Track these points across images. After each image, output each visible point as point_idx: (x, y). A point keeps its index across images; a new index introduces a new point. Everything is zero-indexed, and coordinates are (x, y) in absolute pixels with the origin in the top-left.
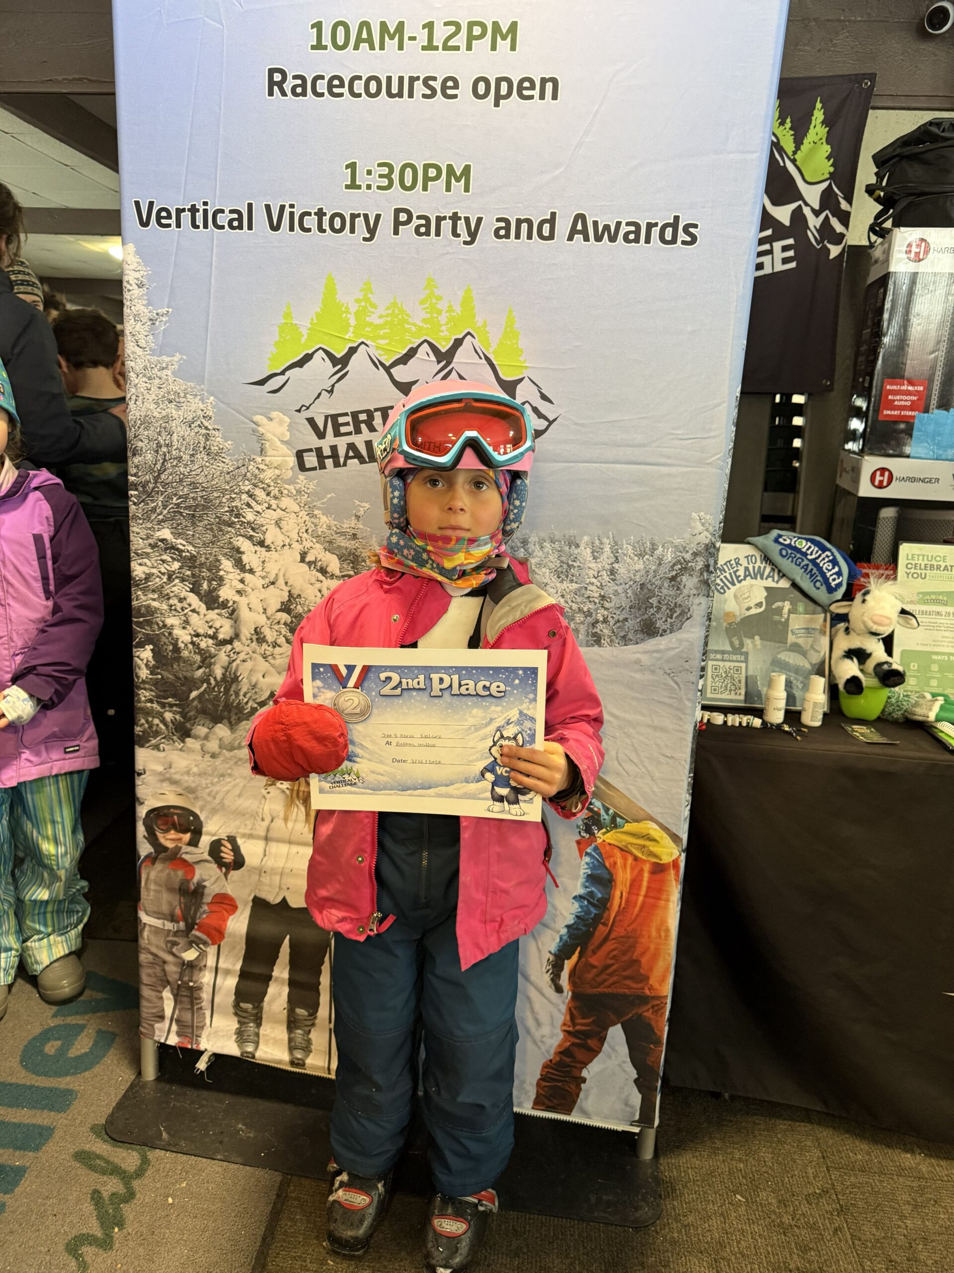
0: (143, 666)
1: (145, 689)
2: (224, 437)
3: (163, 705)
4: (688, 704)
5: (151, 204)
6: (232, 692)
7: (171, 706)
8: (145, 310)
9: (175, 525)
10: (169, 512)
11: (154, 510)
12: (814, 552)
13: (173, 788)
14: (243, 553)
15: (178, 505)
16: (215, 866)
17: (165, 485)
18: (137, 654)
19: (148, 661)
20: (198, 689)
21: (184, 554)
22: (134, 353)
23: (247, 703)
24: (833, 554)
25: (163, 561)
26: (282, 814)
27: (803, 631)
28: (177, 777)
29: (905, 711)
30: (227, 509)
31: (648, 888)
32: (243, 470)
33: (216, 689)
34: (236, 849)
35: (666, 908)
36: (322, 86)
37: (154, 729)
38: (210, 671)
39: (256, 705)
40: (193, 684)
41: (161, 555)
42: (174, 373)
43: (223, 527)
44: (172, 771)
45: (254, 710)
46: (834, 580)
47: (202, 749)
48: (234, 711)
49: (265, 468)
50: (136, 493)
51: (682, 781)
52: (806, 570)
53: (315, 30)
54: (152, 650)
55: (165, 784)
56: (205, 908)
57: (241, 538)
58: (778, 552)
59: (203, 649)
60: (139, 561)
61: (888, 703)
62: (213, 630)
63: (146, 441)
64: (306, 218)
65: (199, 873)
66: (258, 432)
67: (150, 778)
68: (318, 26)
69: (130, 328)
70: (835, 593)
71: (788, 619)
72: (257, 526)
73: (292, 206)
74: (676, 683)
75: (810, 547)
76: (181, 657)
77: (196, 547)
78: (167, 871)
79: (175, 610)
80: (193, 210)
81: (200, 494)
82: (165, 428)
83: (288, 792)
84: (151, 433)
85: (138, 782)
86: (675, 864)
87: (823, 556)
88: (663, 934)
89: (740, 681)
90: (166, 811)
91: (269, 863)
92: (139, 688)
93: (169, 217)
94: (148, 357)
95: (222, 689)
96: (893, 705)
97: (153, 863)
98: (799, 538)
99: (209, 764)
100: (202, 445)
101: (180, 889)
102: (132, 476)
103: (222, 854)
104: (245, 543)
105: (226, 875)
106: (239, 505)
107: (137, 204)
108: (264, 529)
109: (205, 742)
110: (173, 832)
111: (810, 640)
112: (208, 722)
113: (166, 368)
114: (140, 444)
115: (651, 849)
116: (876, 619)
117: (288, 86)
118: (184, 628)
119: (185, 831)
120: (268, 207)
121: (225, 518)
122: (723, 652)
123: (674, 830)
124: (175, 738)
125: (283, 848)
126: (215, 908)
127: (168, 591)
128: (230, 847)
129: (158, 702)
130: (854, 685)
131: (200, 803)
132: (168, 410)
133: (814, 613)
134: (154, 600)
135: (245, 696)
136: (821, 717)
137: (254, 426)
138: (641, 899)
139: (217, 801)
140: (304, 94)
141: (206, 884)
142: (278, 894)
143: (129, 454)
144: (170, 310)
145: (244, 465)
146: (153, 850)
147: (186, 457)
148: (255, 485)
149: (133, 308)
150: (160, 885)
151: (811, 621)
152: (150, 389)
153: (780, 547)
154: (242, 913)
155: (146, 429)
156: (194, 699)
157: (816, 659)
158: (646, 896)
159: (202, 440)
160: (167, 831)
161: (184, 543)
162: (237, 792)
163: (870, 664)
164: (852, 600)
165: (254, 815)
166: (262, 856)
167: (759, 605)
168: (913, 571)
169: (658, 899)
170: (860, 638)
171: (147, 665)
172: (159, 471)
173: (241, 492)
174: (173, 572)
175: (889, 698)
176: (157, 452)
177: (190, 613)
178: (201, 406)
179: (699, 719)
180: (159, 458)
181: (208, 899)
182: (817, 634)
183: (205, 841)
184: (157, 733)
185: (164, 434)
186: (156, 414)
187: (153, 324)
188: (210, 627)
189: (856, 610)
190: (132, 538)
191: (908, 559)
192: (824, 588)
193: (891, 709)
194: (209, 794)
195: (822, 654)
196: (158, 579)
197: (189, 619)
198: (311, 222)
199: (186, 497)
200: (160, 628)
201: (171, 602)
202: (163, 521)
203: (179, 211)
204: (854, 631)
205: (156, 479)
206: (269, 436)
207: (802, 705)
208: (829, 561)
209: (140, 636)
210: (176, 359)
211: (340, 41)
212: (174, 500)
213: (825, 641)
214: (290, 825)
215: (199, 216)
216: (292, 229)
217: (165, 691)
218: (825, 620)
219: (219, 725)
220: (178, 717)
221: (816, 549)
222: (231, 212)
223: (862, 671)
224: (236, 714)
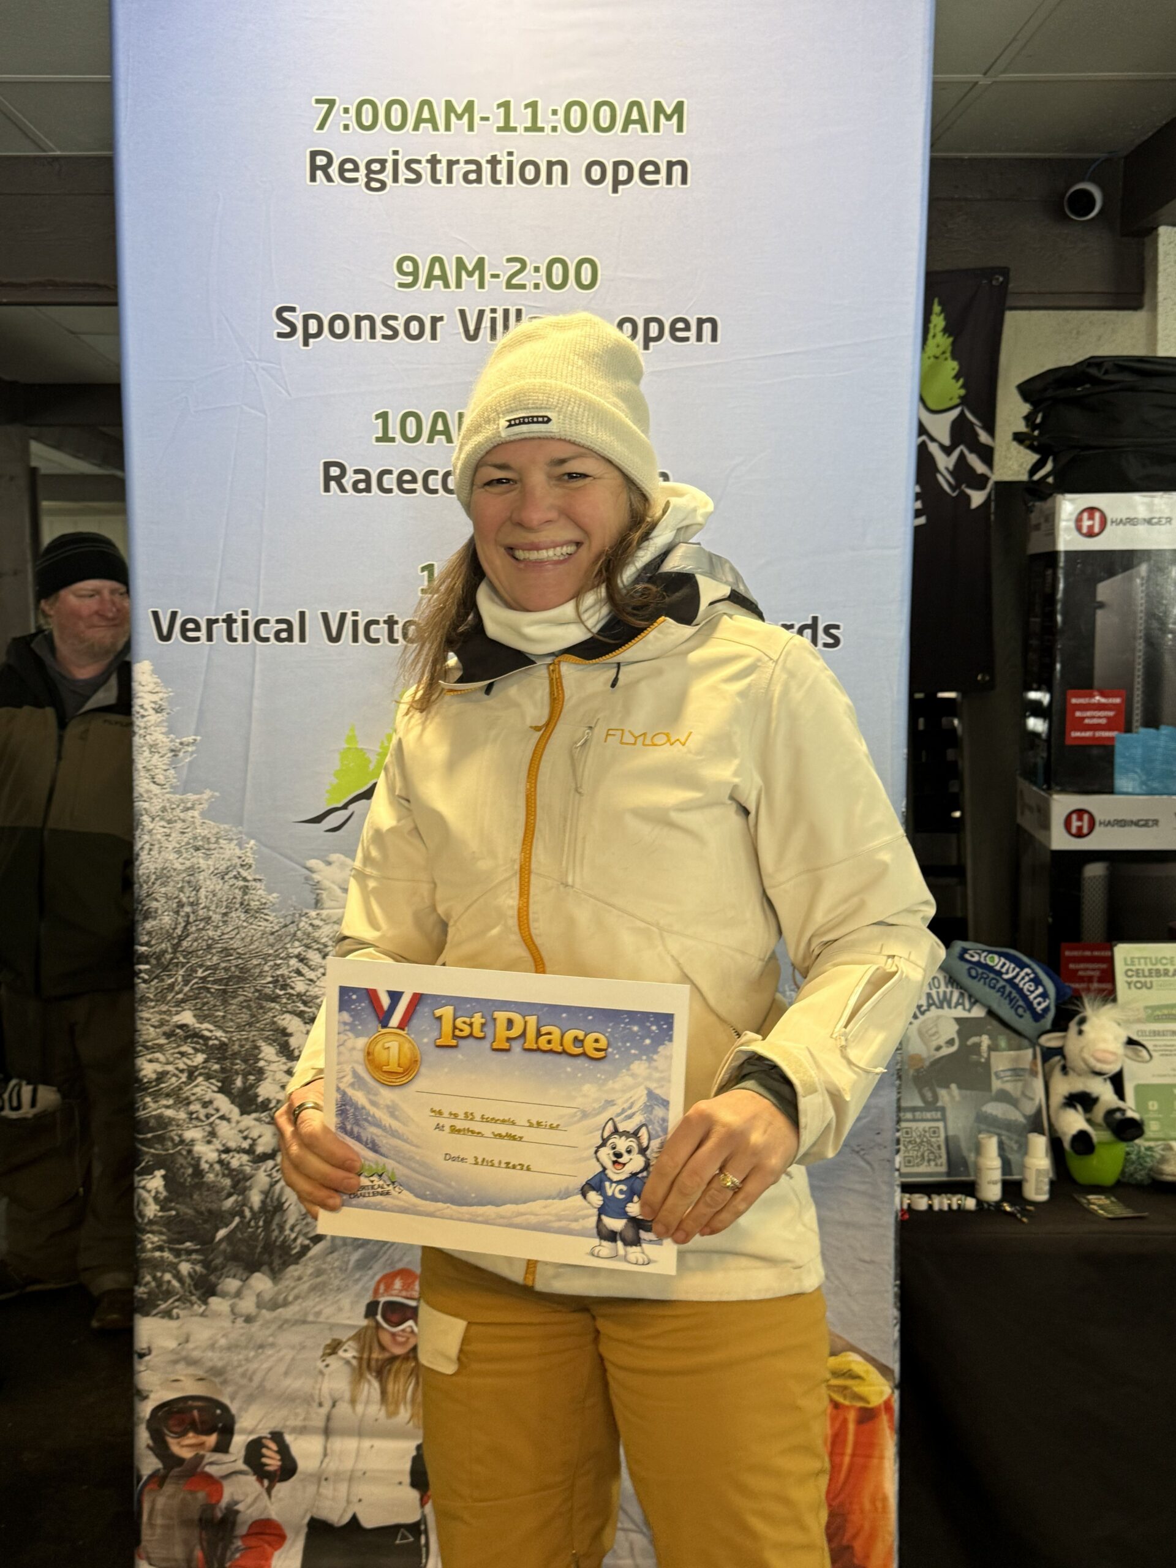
0: (151, 1201)
1: (152, 1232)
2: (270, 891)
3: (177, 1253)
4: (885, 1188)
5: (174, 615)
6: (274, 1226)
7: (189, 1252)
8: (165, 740)
9: (199, 1006)
10: (192, 989)
11: (172, 986)
12: (1009, 970)
13: (191, 1370)
14: (290, 1035)
15: (204, 979)
16: (252, 1479)
17: (188, 954)
18: (143, 1183)
19: (157, 1192)
20: (227, 1225)
21: (211, 1043)
22: (148, 791)
23: (295, 1239)
24: (1034, 972)
25: (183, 1054)
26: (347, 1395)
27: (1009, 1073)
28: (196, 1354)
29: (1151, 1169)
30: (270, 979)
31: (856, 1444)
32: (292, 929)
33: (252, 1223)
34: (284, 1451)
35: (880, 1468)
36: (390, 481)
37: (164, 1288)
38: (244, 1199)
39: (307, 1242)
40: (219, 1218)
41: (179, 1046)
42: (203, 814)
43: (264, 1003)
44: (190, 1345)
45: (305, 1249)
46: (1039, 1004)
47: (233, 1311)
48: (277, 1253)
49: (320, 923)
50: (147, 967)
51: (887, 1291)
52: (1003, 993)
53: (380, 421)
54: (164, 1177)
55: (181, 1366)
56: (239, 1543)
57: (288, 1016)
58: (965, 972)
59: (234, 1170)
60: (149, 1057)
61: (1127, 1160)
62: (249, 1141)
63: (164, 900)
64: (373, 627)
65: (229, 1491)
66: (312, 879)
67: (157, 1359)
68: (384, 416)
69: (144, 761)
70: (1043, 1021)
71: (988, 1059)
72: (309, 999)
73: (355, 614)
74: (868, 1163)
75: (1004, 964)
76: (203, 1183)
77: (227, 1032)
78: (181, 1496)
79: (197, 1118)
80: (230, 620)
81: (234, 962)
82: (189, 882)
83: (354, 1362)
84: (169, 889)
85: (140, 1366)
86: (887, 1405)
87: (1022, 974)
88: (879, 1505)
89: (939, 1147)
90: (181, 1405)
91: (332, 1465)
92: (144, 1231)
93: (198, 628)
94: (168, 796)
95: (261, 1223)
96: (1133, 1163)
97: (161, 1485)
98: (990, 952)
99: (242, 1331)
100: (239, 900)
101: (200, 1520)
102: (142, 945)
103: (264, 1460)
104: (293, 1022)
105: (269, 1491)
106: (286, 972)
107: (155, 614)
108: (318, 1001)
109: (236, 1300)
110: (191, 1434)
111: (1020, 1084)
112: (240, 1271)
113: (192, 808)
114: (154, 904)
115: (856, 1389)
116: (1099, 1055)
117: (347, 482)
118: (209, 1142)
119: (208, 1432)
120: (325, 616)
121: (268, 991)
122: (914, 1109)
123: (883, 1360)
124: (194, 1298)
125: (350, 1444)
126: (253, 1542)
127: (188, 1094)
128: (274, 1446)
129: (171, 1250)
130: (1082, 1141)
131: (229, 1389)
132: (194, 860)
133: (1019, 1048)
134: (168, 1107)
135: (292, 1229)
136: (1046, 1188)
137: (307, 872)
138: (847, 1460)
139: (256, 1383)
140: (368, 489)
141: (240, 1507)
142: (345, 1511)
143: (138, 917)
144: (199, 738)
145: (293, 922)
146: (160, 1466)
147: (217, 918)
148: (308, 946)
149: (148, 737)
150: (171, 1518)
151: (1016, 1060)
152: (169, 835)
153: (967, 966)
154: (292, 1546)
155: (163, 884)
156: (221, 1241)
157: (1030, 1109)
158: (853, 1455)
159: (238, 893)
160: (182, 1434)
161: (211, 1027)
162: (282, 1368)
163: (1099, 1112)
164: (1065, 1029)
165: (308, 1400)
166: (320, 1457)
167: (951, 1042)
168: (1135, 979)
169: (869, 1456)
170: (1082, 1079)
171: (156, 1199)
172: (180, 936)
173: (289, 957)
174: (196, 1068)
175: (1128, 1154)
176: (177, 913)
177: (218, 1121)
178: (238, 852)
179: (899, 1208)
180: (180, 920)
181: (242, 1530)
182: (1027, 1076)
183: (239, 1442)
184: (168, 1294)
185: (187, 890)
186: (177, 866)
187: (175, 756)
188: (245, 1138)
189: (1072, 1042)
190: (139, 1027)
191: (1126, 964)
192: (1028, 1015)
193: (1132, 1168)
194: (243, 1375)
195: (1037, 1102)
196: (174, 1079)
197: (217, 1129)
198: (379, 631)
199: (215, 968)
200: (175, 1145)
201: (192, 1108)
202: (183, 1001)
203: (211, 623)
204: (1073, 1070)
205: (176, 947)
206: (326, 883)
207: (1022, 1173)
208: (1031, 980)
209: (147, 1158)
210: (205, 796)
211: (411, 432)
212: (200, 973)
213: (1039, 1084)
214: (360, 1408)
215: (237, 628)
216: (355, 639)
217: (180, 1233)
218: (1035, 1057)
219: (257, 1275)
220: (198, 1268)
221: (1013, 966)
222: (278, 621)
223: (1089, 1121)
224: (280, 1257)
